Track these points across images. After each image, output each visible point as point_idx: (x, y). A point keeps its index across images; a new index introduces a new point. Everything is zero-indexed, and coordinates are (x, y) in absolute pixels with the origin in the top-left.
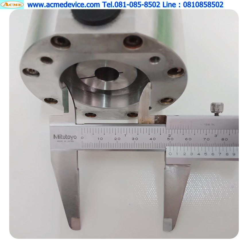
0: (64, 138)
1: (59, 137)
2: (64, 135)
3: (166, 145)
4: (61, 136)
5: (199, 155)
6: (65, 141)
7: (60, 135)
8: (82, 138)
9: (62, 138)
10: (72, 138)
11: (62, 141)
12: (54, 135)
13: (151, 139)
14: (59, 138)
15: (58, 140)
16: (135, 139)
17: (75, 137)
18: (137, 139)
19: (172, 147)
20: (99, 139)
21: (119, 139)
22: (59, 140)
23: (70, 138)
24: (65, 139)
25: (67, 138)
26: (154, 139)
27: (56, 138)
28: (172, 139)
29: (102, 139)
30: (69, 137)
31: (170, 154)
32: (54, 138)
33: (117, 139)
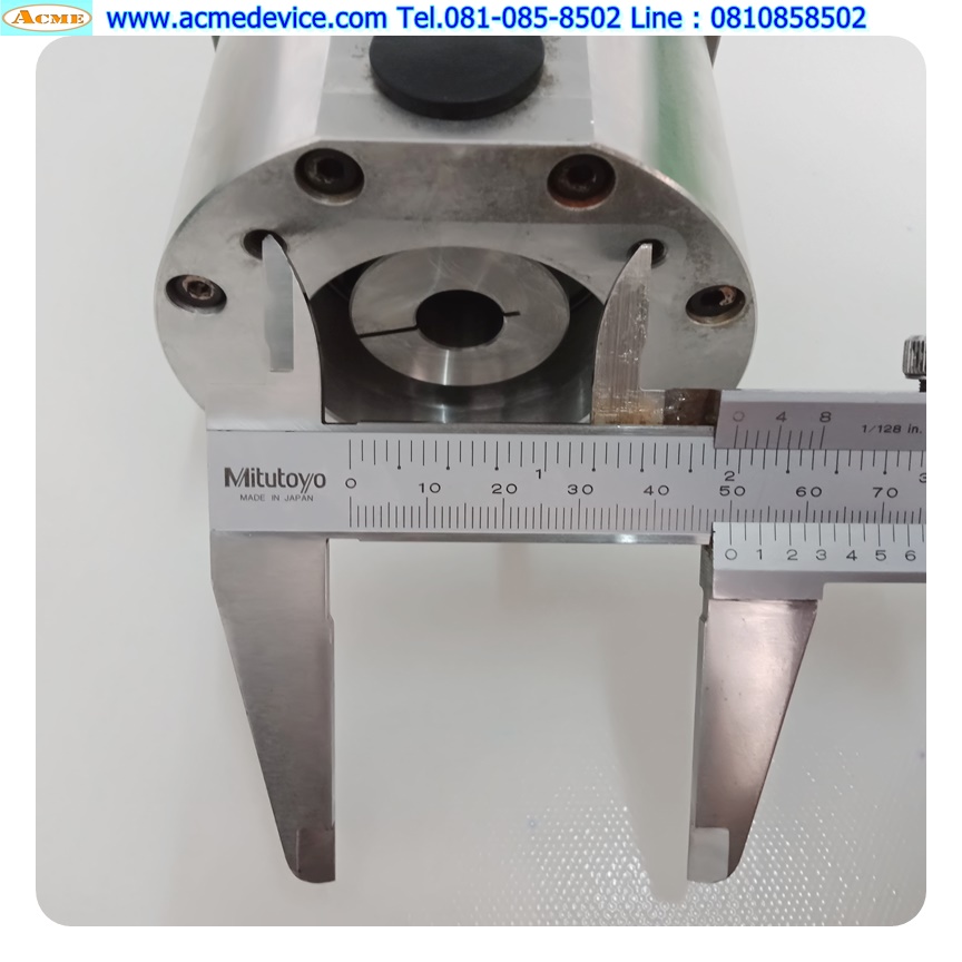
0: (271, 482)
1: (250, 478)
2: (272, 471)
3: (711, 518)
4: (259, 474)
5: (854, 558)
6: (274, 497)
7: (255, 472)
8: (351, 483)
10: (304, 483)
11: (261, 498)
12: (228, 472)
13: (651, 493)
14: (247, 485)
15: (243, 490)
16: (580, 490)
17: (320, 481)
18: (589, 489)
19: (738, 527)
20: (427, 488)
21: (513, 488)
22: (249, 490)
23: (296, 484)
24: (275, 485)
25: (284, 481)
26: (663, 490)
27: (235, 483)
28: (740, 491)
29: (436, 488)
30: (292, 481)
31: (731, 554)
32: (227, 484)
33: (503, 490)
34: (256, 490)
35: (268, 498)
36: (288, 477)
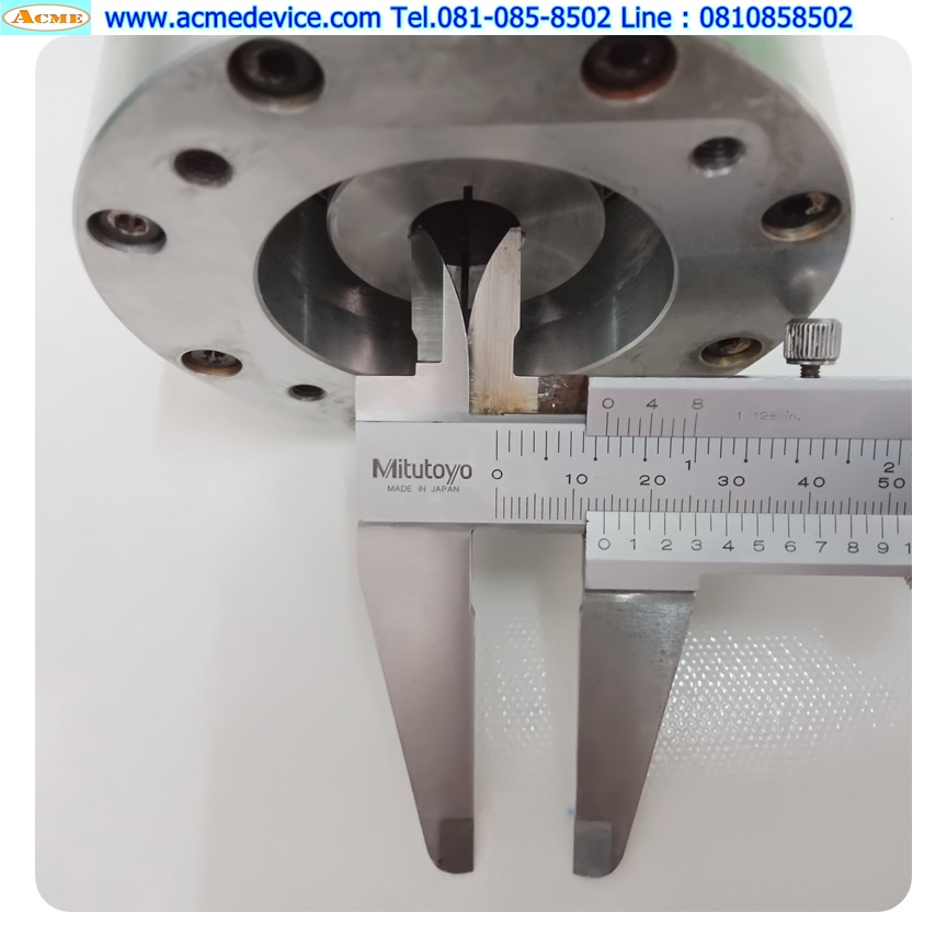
0: (418, 474)
1: (397, 468)
2: (419, 461)
4: (407, 465)
6: (420, 488)
7: (403, 463)
8: (497, 474)
9: (410, 473)
10: (451, 475)
11: (408, 488)
12: (376, 463)
13: (806, 485)
14: (394, 476)
15: (390, 481)
16: (731, 481)
17: (466, 472)
18: (740, 481)
20: (573, 479)
21: (661, 480)
22: (397, 482)
23: (443, 475)
24: (421, 477)
25: (431, 473)
26: (819, 482)
27: (383, 474)
28: (899, 483)
29: (583, 479)
30: (439, 473)
32: (375, 475)
33: (652, 481)
34: (404, 481)
35: (415, 488)
36: (435, 467)
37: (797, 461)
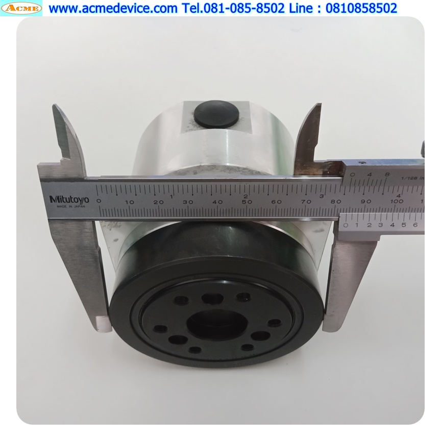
0: (68, 201)
1: (60, 199)
2: (68, 197)
4: (63, 198)
6: (70, 206)
7: (61, 197)
8: (99, 201)
9: (65, 201)
10: (81, 201)
11: (65, 206)
12: (51, 197)
13: (215, 203)
14: (59, 202)
15: (58, 204)
16: (188, 202)
17: (87, 200)
18: (191, 202)
20: (128, 202)
21: (162, 202)
22: (60, 204)
23: (78, 201)
24: (69, 202)
25: (73, 201)
26: (220, 202)
27: (54, 201)
28: (250, 202)
29: (132, 202)
30: (76, 200)
32: (51, 202)
33: (158, 203)
34: (63, 204)
35: (68, 206)
36: (74, 199)
37: (211, 195)
